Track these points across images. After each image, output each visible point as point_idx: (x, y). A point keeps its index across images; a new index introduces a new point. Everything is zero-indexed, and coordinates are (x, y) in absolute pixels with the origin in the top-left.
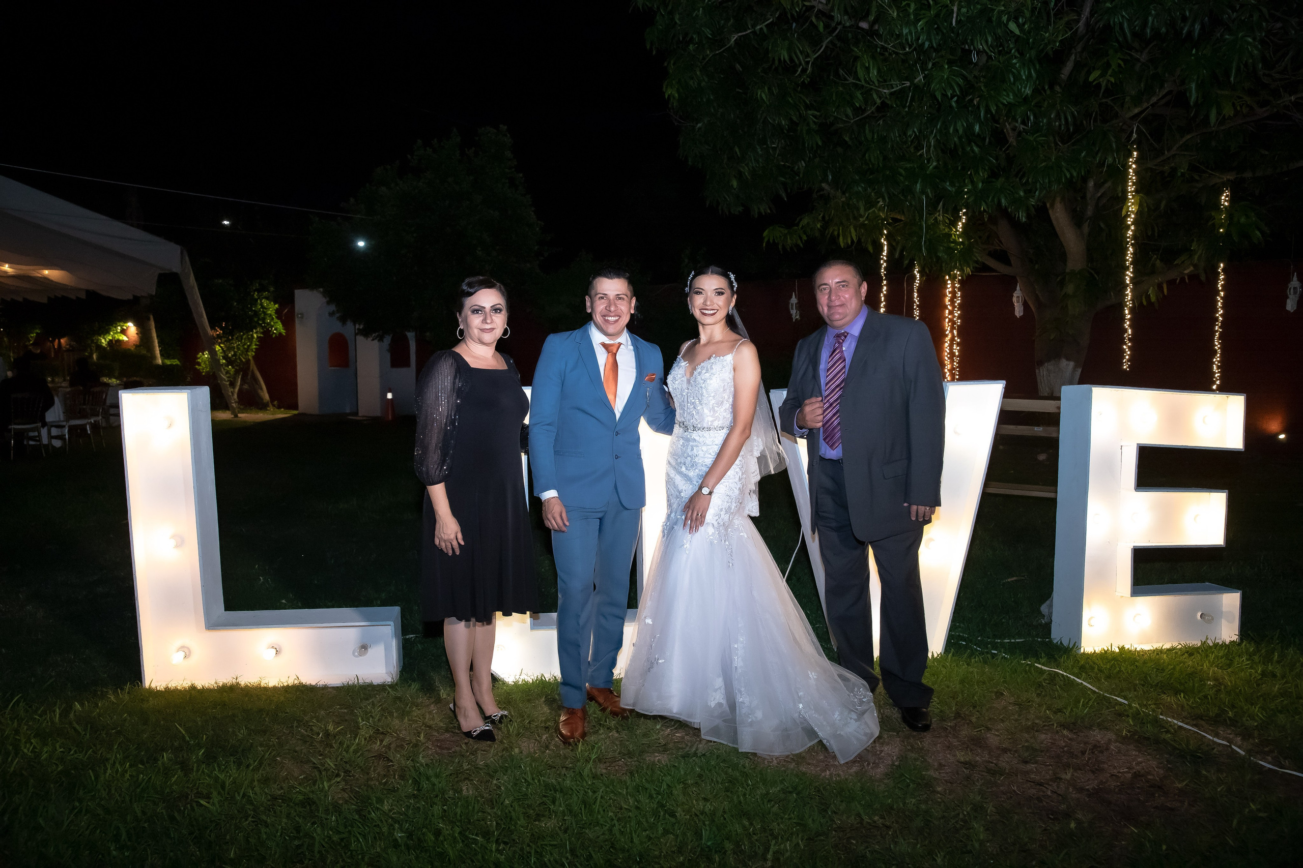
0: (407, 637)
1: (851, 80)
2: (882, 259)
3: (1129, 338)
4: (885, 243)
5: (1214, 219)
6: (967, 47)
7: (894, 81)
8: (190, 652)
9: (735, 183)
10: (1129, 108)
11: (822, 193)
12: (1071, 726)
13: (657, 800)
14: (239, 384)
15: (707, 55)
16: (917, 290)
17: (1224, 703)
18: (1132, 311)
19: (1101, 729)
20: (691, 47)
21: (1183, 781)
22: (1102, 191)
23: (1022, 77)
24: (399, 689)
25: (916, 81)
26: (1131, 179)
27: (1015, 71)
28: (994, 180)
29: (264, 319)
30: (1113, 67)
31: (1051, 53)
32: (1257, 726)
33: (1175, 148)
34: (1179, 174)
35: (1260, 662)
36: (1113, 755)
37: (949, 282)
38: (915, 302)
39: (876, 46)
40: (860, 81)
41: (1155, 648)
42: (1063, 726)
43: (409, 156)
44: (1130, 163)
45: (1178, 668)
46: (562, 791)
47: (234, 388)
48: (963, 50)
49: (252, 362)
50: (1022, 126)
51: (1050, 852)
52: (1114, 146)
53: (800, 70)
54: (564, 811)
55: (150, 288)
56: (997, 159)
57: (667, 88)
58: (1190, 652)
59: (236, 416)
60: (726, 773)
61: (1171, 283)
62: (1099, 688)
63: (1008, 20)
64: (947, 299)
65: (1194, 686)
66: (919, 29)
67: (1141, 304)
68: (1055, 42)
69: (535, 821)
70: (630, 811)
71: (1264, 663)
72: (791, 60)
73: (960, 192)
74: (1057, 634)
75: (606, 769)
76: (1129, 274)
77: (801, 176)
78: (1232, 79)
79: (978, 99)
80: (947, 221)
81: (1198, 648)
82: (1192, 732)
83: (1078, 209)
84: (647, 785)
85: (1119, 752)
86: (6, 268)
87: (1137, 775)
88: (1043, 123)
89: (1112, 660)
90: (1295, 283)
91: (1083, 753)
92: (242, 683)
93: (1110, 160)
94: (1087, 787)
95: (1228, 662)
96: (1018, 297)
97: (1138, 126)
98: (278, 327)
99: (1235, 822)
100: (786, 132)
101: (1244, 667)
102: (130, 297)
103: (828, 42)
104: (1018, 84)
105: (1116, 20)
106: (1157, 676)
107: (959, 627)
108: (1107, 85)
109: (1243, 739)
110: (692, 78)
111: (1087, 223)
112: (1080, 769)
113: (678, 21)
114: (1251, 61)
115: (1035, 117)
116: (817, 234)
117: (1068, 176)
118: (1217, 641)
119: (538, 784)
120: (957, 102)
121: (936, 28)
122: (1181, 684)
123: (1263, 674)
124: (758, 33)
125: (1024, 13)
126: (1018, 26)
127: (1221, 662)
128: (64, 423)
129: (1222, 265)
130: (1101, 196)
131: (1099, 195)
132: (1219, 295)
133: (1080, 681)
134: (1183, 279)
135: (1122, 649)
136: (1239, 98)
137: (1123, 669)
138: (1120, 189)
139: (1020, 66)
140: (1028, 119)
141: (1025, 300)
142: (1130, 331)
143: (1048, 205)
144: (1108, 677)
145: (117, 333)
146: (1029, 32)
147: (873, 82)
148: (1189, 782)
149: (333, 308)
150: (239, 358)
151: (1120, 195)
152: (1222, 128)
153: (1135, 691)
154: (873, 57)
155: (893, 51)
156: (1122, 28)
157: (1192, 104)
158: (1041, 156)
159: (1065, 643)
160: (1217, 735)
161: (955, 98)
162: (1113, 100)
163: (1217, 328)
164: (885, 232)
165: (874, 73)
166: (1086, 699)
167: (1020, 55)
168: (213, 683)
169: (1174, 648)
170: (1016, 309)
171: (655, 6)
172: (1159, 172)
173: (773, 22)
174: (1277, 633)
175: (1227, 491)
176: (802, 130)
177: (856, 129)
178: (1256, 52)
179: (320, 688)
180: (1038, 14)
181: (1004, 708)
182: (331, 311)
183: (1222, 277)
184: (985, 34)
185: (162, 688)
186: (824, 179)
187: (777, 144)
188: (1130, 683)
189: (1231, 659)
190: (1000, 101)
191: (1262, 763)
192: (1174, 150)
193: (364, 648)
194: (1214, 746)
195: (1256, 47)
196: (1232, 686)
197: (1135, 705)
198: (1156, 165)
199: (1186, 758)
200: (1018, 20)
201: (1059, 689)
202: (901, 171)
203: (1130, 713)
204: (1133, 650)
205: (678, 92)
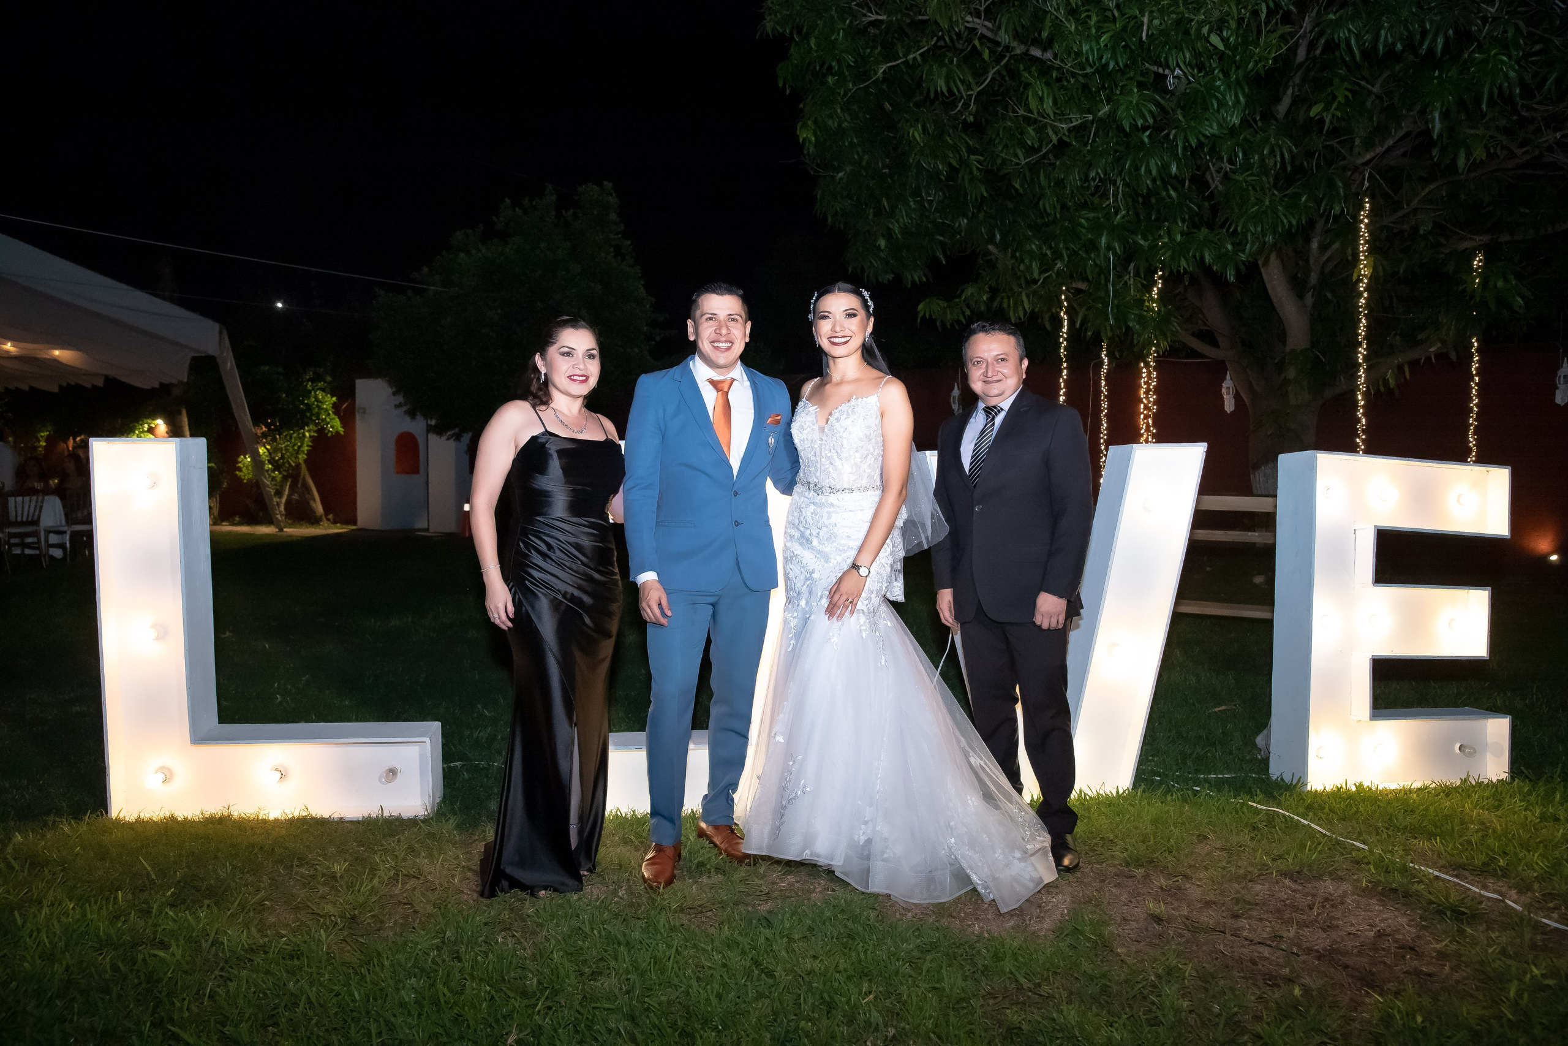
0: (452, 765)
1: (1021, 112)
2: (1062, 336)
3: (1363, 430)
4: (1065, 317)
5: (1466, 282)
6: (1161, 70)
7: (1073, 114)
8: (172, 774)
9: (882, 243)
10: (1359, 154)
11: (989, 258)
12: (1295, 875)
13: (750, 956)
14: (287, 492)
15: (850, 90)
16: (1105, 377)
17: (1493, 850)
18: (1364, 394)
19: (1333, 880)
20: (830, 80)
21: (1442, 941)
22: (1328, 254)
23: (1227, 102)
24: (434, 824)
25: (1101, 113)
26: (1362, 236)
27: (1219, 95)
28: (1195, 231)
29: (318, 414)
30: (1341, 99)
31: (1262, 73)
32: (1536, 878)
33: (1416, 201)
34: (1422, 232)
35: (1537, 803)
36: (1349, 909)
37: (1144, 370)
38: (1102, 392)
39: (1051, 68)
40: (1033, 114)
41: (1402, 785)
42: (1285, 874)
43: (495, 218)
44: (1362, 217)
45: (1432, 808)
46: (628, 944)
47: (281, 497)
48: (1157, 74)
49: (304, 467)
50: (1228, 167)
51: (1268, 1024)
52: (1342, 193)
53: (960, 105)
54: (627, 968)
55: (179, 373)
56: (1199, 208)
57: (801, 130)
58: (1447, 791)
59: (281, 530)
60: (846, 926)
62: (1329, 830)
63: (1210, 32)
64: (1143, 391)
65: (1453, 829)
66: (1102, 45)
67: (1378, 391)
68: (1267, 59)
69: (590, 980)
70: (714, 969)
71: (1543, 805)
72: (950, 91)
73: (1153, 247)
74: (1277, 769)
75: (690, 921)
76: (1363, 351)
77: (963, 234)
78: (1484, 106)
79: (1174, 132)
80: (1139, 285)
81: (1456, 789)
82: (1452, 884)
83: (1299, 275)
84: (740, 939)
85: (1358, 906)
86: (8, 346)
87: (1381, 935)
88: (1254, 158)
89: (1345, 800)
90: (1565, 370)
91: (1311, 907)
92: (235, 814)
93: (1337, 210)
94: (1316, 947)
95: (1497, 803)
96: (1228, 388)
97: (1371, 175)
98: (335, 425)
99: (1513, 991)
100: (943, 178)
101: (1517, 809)
102: (157, 385)
103: (994, 73)
104: (1222, 111)
105: (1341, 34)
106: (1405, 818)
107: (1153, 761)
108: (1331, 122)
109: (1517, 893)
110: (830, 117)
111: (1310, 293)
112: (1308, 927)
113: (813, 47)
114: (1506, 84)
115: (1245, 154)
116: (983, 308)
117: (1285, 221)
118: (1480, 780)
119: (598, 936)
120: (1150, 136)
121: (1123, 47)
123: (1543, 817)
124: (911, 63)
125: (1228, 22)
126: (1222, 40)
127: (1488, 804)
128: (65, 528)
129: (1476, 344)
130: (1328, 260)
131: (1325, 258)
132: (1473, 380)
133: (1306, 822)
134: (1428, 359)
135: (1359, 787)
136: (1492, 137)
137: (1361, 809)
138: (1350, 251)
139: (1225, 90)
140: (1236, 156)
141: (1236, 390)
142: (1364, 421)
143: (1260, 263)
144: (1343, 819)
145: (143, 432)
146: (1235, 49)
147: (1048, 115)
148: (1450, 942)
149: (400, 399)
150: (289, 463)
151: (1350, 259)
152: (1473, 175)
153: (1378, 834)
154: (1047, 84)
155: (1072, 72)
156: (1348, 45)
157: (1435, 137)
158: (1252, 199)
159: (1287, 779)
160: (1485, 887)
161: (1148, 133)
162: (1339, 143)
163: (1471, 421)
164: (1065, 304)
165: (1048, 103)
166: (1313, 843)
167: (1225, 76)
168: (198, 813)
169: (1426, 788)
170: (1226, 403)
171: (788, 31)
172: (1395, 231)
173: (929, 50)
174: (1559, 770)
175: (1490, 588)
176: (963, 178)
177: (1028, 174)
178: (1512, 74)
179: (333, 821)
180: (1247, 25)
181: (1209, 853)
182: (397, 403)
183: (1476, 359)
184: (1182, 50)
185: (132, 818)
186: (991, 240)
187: (933, 196)
188: (1371, 826)
189: (1499, 800)
190: (1201, 133)
191: (1544, 920)
192: (1415, 203)
193: (393, 772)
194: (1480, 899)
195: (1512, 67)
196: (1502, 830)
197: (1378, 851)
198: (1392, 222)
199: (1445, 914)
200: (1222, 32)
201: (1279, 832)
202: (1083, 221)
203: (1371, 859)
204: (1374, 788)
205: (815, 134)
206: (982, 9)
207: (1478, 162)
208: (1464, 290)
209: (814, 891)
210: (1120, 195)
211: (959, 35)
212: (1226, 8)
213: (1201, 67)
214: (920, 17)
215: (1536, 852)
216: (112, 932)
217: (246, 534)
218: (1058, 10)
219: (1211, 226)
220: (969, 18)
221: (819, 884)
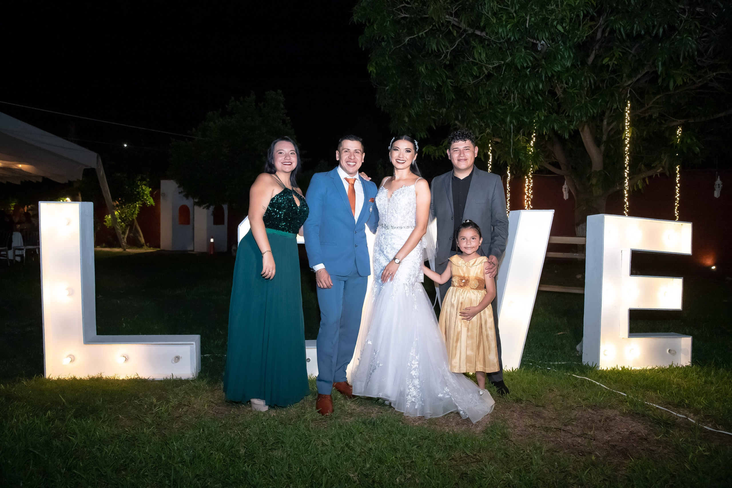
0: (205, 355)
1: (471, 60)
2: (489, 163)
3: (627, 207)
4: (491, 154)
5: (673, 140)
6: (535, 41)
7: (495, 61)
8: (74, 358)
9: (407, 119)
10: (626, 81)
11: (455, 127)
12: (594, 407)
14: (127, 233)
15: (392, 49)
16: (509, 182)
17: (683, 396)
18: (628, 191)
19: (610, 409)
20: (383, 44)
21: (658, 436)
22: (611, 127)
23: (565, 56)
24: (197, 382)
25: (507, 61)
26: (627, 119)
27: (561, 53)
28: (550, 115)
29: (143, 196)
30: (617, 56)
31: (581, 43)
32: (702, 408)
33: (651, 103)
34: (653, 117)
35: (703, 376)
36: (617, 422)
37: (527, 180)
39: (485, 39)
40: (476, 60)
41: (642, 368)
42: (589, 407)
43: (227, 106)
44: (626, 110)
45: (656, 378)
47: (125, 235)
48: (533, 43)
49: (136, 221)
50: (565, 86)
52: (617, 99)
53: (443, 56)
56: (552, 104)
57: (370, 66)
58: (663, 370)
59: (125, 250)
60: (387, 429)
61: (650, 177)
62: (609, 387)
63: (557, 24)
64: (526, 189)
65: (665, 387)
66: (508, 29)
67: (634, 190)
68: (583, 37)
71: (706, 376)
72: (438, 50)
73: (531, 122)
74: (586, 360)
76: (627, 171)
77: (444, 116)
78: (681, 60)
79: (541, 69)
80: (525, 140)
81: (667, 369)
82: (664, 411)
83: (598, 136)
85: (621, 421)
87: (632, 433)
88: (577, 82)
89: (616, 374)
90: (718, 182)
91: (600, 421)
92: (104, 377)
94: (602, 439)
96: (565, 188)
97: (630, 91)
98: (151, 201)
99: (690, 456)
100: (435, 90)
101: (694, 378)
102: (67, 182)
103: (459, 42)
104: (563, 60)
105: (617, 26)
106: (643, 382)
107: (529, 356)
108: (613, 67)
109: (694, 415)
110: (383, 61)
111: (603, 145)
112: (598, 430)
113: (375, 28)
114: (691, 50)
115: (573, 80)
117: (591, 111)
118: (678, 366)
120: (530, 72)
121: (518, 30)
122: (657, 386)
123: (706, 382)
124: (420, 37)
125: (565, 20)
126: (563, 27)
127: (681, 376)
128: (23, 248)
129: (678, 169)
130: (612, 129)
131: (610, 129)
132: (677, 186)
133: (599, 384)
134: (656, 175)
135: (623, 368)
136: (685, 74)
137: (624, 378)
138: (621, 125)
139: (564, 51)
140: (569, 81)
141: (569, 189)
142: (627, 203)
143: (580, 130)
144: (615, 382)
146: (568, 32)
147: (483, 61)
148: (663, 436)
149: (181, 189)
150: (128, 218)
151: (621, 129)
152: (677, 92)
153: (631, 389)
154: (483, 47)
155: (494, 41)
156: (620, 32)
157: (659, 74)
158: (576, 100)
159: (590, 364)
160: (679, 413)
161: (529, 70)
162: (616, 76)
163: (676, 204)
164: (491, 148)
165: (483, 56)
166: (601, 393)
167: (564, 43)
168: (86, 376)
169: (653, 369)
170: (564, 195)
171: (364, 21)
172: (642, 117)
173: (429, 31)
174: (714, 361)
175: (682, 278)
176: (444, 90)
177: (474, 89)
178: (694, 46)
179: (150, 380)
180: (574, 22)
181: (554, 397)
182: (180, 191)
183: (678, 176)
184: (544, 32)
185: (56, 378)
186: (457, 118)
187: (430, 98)
188: (628, 385)
189: (686, 375)
190: (553, 70)
191: (705, 427)
192: (650, 104)
193: (177, 358)
194: (677, 418)
195: (693, 42)
196: (687, 387)
197: (631, 396)
198: (641, 113)
199: (661, 424)
200: (563, 24)
201: (586, 388)
202: (499, 110)
203: (628, 400)
204: (630, 369)
205: (376, 69)
206: (453, 12)
207: (679, 85)
208: (673, 144)
209: (373, 413)
210: (516, 98)
211: (442, 24)
212: (565, 13)
213: (553, 40)
214: (425, 16)
215: (702, 397)
216: (47, 429)
217: (108, 252)
218: (488, 13)
219: (557, 113)
220: (447, 16)
221: (375, 410)
